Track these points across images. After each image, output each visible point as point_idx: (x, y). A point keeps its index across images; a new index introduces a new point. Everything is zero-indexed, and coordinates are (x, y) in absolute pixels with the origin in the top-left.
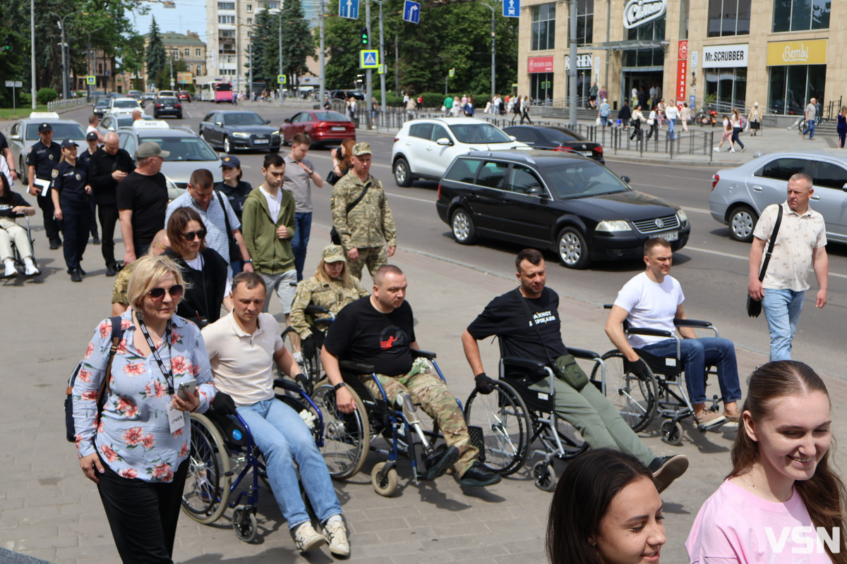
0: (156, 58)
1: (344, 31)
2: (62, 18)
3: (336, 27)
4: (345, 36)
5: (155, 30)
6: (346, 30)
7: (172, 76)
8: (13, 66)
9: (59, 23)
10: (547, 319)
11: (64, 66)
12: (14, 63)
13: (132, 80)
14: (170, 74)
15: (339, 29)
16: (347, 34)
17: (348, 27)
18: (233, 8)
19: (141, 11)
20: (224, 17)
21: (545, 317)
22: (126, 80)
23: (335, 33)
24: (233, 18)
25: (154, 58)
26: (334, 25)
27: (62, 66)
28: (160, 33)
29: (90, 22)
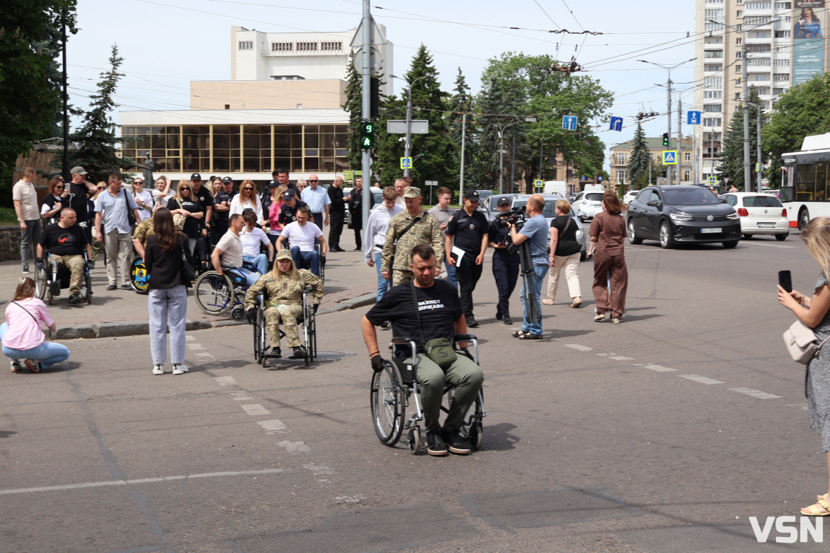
0: (639, 165)
1: (789, 133)
2: (502, 128)
3: (780, 128)
4: (789, 137)
5: (640, 134)
6: (791, 131)
7: (650, 181)
8: (449, 170)
9: (499, 133)
10: (435, 307)
11: (501, 170)
12: (450, 168)
13: (617, 186)
14: (648, 179)
15: (784, 130)
16: (792, 135)
17: (793, 128)
18: (720, 110)
19: (603, 119)
20: (710, 119)
21: (433, 304)
22: (612, 186)
23: (779, 134)
24: (719, 120)
25: (637, 163)
26: (778, 126)
27: (499, 170)
28: (645, 138)
29: (549, 130)
